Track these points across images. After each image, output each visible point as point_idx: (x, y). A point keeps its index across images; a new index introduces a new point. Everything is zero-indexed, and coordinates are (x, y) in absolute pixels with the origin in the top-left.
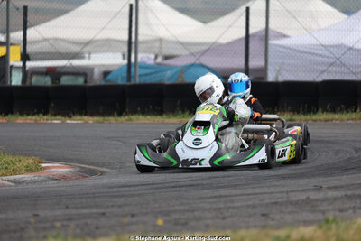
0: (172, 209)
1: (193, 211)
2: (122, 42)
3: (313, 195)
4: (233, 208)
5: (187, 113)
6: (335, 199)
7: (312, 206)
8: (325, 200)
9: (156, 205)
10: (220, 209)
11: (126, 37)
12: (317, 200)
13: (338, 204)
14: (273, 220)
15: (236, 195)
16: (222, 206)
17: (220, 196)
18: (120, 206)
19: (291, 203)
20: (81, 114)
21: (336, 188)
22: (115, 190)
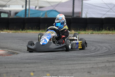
0: (49, 69)
1: (59, 70)
3: (107, 64)
4: (76, 69)
7: (108, 69)
10: (70, 69)
12: (110, 67)
14: (93, 74)
15: (75, 64)
16: (70, 68)
17: (69, 64)
18: (28, 68)
19: (99, 67)
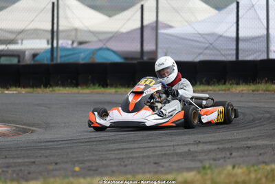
0: (86, 158)
1: (102, 160)
2: (46, 31)
3: (193, 148)
4: (133, 158)
5: (97, 85)
6: (210, 151)
7: (193, 157)
8: (203, 151)
9: (74, 156)
10: (122, 158)
11: (50, 28)
12: (196, 152)
13: (212, 155)
14: (163, 167)
15: (135, 148)
16: (124, 156)
17: (123, 149)
18: (46, 157)
19: (177, 154)
20: (16, 87)
21: (210, 142)
22: (43, 144)
